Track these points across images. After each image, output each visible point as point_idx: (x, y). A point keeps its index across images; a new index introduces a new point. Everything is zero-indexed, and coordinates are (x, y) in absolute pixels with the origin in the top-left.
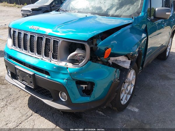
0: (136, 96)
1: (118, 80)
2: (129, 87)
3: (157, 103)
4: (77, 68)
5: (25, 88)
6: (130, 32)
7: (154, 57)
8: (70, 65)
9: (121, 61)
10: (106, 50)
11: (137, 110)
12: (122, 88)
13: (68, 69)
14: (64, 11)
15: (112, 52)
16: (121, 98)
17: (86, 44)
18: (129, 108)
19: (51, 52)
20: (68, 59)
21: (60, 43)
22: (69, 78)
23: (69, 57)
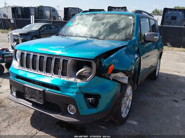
0: (133, 111)
1: (119, 93)
2: (127, 102)
3: (153, 117)
4: (85, 82)
5: (32, 106)
6: (125, 54)
7: (146, 76)
8: (79, 81)
9: (120, 77)
10: (109, 66)
11: (135, 123)
12: (123, 102)
13: (77, 84)
14: (64, 35)
15: (114, 68)
16: (122, 111)
17: (93, 62)
18: (129, 121)
19: (61, 70)
20: (77, 75)
21: (69, 61)
22: (78, 91)
23: (77, 73)
